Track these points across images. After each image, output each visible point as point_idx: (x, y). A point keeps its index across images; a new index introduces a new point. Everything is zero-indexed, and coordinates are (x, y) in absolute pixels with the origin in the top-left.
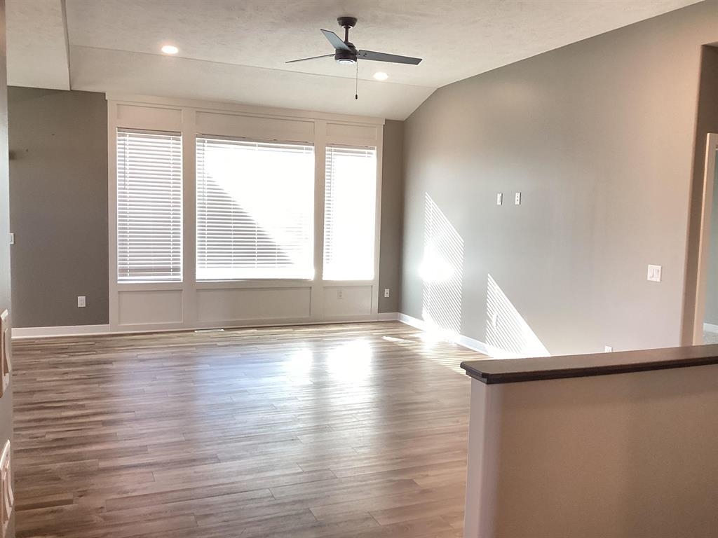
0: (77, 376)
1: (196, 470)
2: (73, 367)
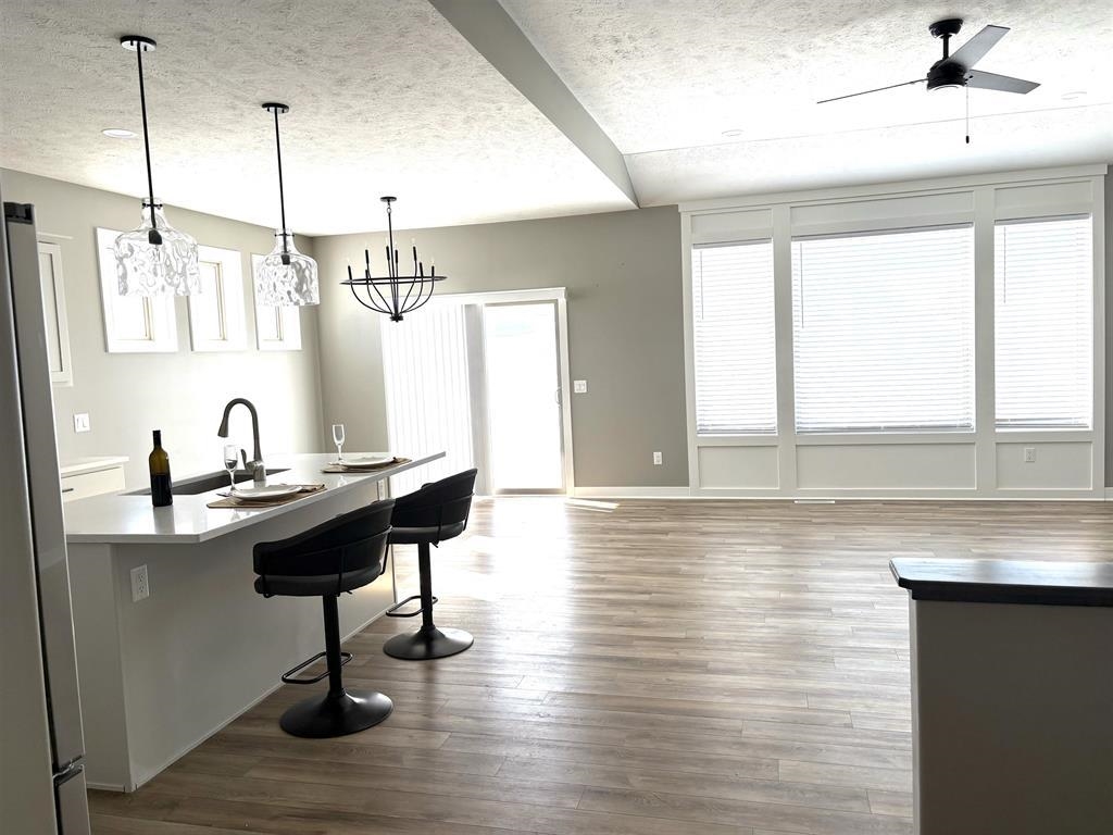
1: (670, 678)
2: (623, 534)
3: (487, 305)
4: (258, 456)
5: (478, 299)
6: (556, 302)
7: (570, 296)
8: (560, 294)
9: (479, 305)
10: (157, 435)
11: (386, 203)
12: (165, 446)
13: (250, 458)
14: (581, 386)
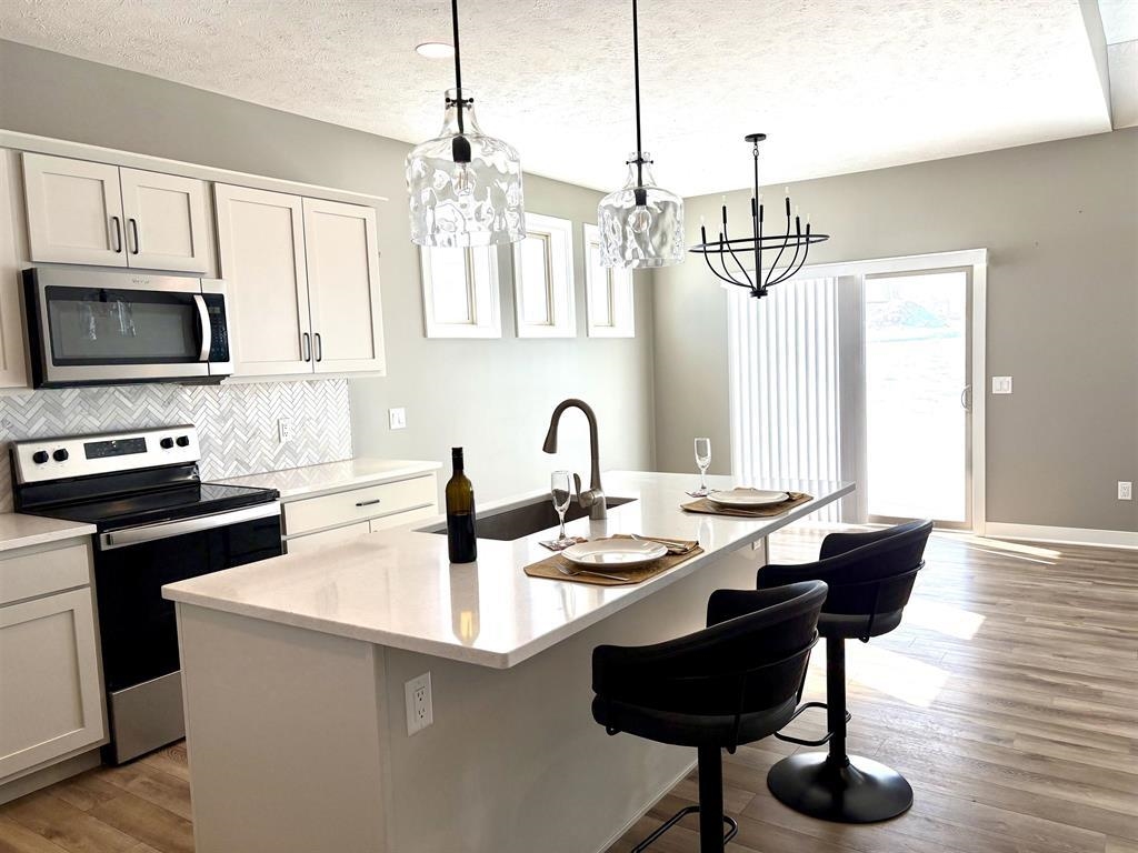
0: (1099, 628)
2: (1094, 607)
3: (869, 276)
4: (596, 483)
5: (856, 269)
6: (969, 270)
7: (994, 261)
8: (978, 259)
9: (859, 276)
10: (457, 454)
11: (753, 143)
12: (467, 472)
13: (586, 487)
14: (1003, 385)
